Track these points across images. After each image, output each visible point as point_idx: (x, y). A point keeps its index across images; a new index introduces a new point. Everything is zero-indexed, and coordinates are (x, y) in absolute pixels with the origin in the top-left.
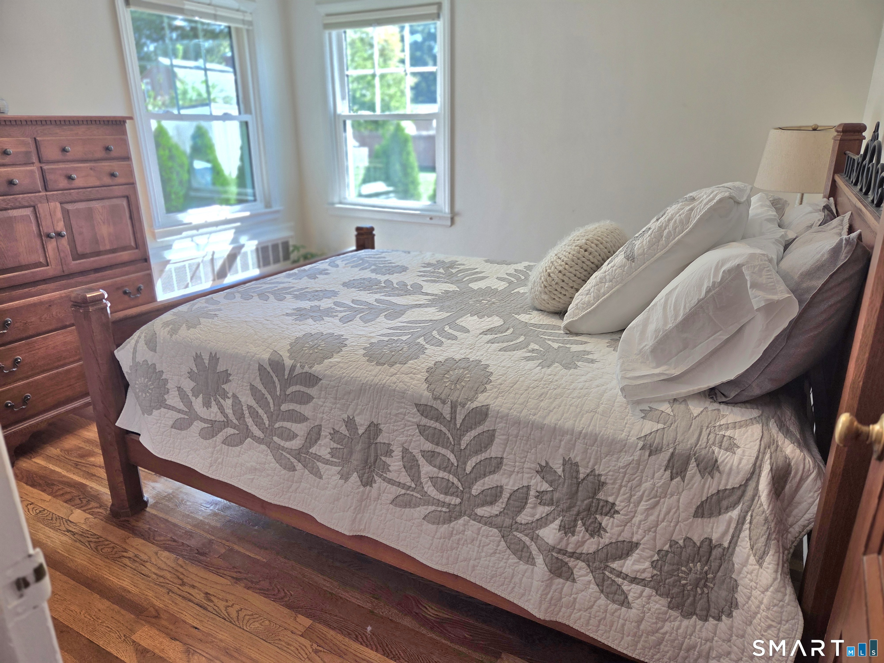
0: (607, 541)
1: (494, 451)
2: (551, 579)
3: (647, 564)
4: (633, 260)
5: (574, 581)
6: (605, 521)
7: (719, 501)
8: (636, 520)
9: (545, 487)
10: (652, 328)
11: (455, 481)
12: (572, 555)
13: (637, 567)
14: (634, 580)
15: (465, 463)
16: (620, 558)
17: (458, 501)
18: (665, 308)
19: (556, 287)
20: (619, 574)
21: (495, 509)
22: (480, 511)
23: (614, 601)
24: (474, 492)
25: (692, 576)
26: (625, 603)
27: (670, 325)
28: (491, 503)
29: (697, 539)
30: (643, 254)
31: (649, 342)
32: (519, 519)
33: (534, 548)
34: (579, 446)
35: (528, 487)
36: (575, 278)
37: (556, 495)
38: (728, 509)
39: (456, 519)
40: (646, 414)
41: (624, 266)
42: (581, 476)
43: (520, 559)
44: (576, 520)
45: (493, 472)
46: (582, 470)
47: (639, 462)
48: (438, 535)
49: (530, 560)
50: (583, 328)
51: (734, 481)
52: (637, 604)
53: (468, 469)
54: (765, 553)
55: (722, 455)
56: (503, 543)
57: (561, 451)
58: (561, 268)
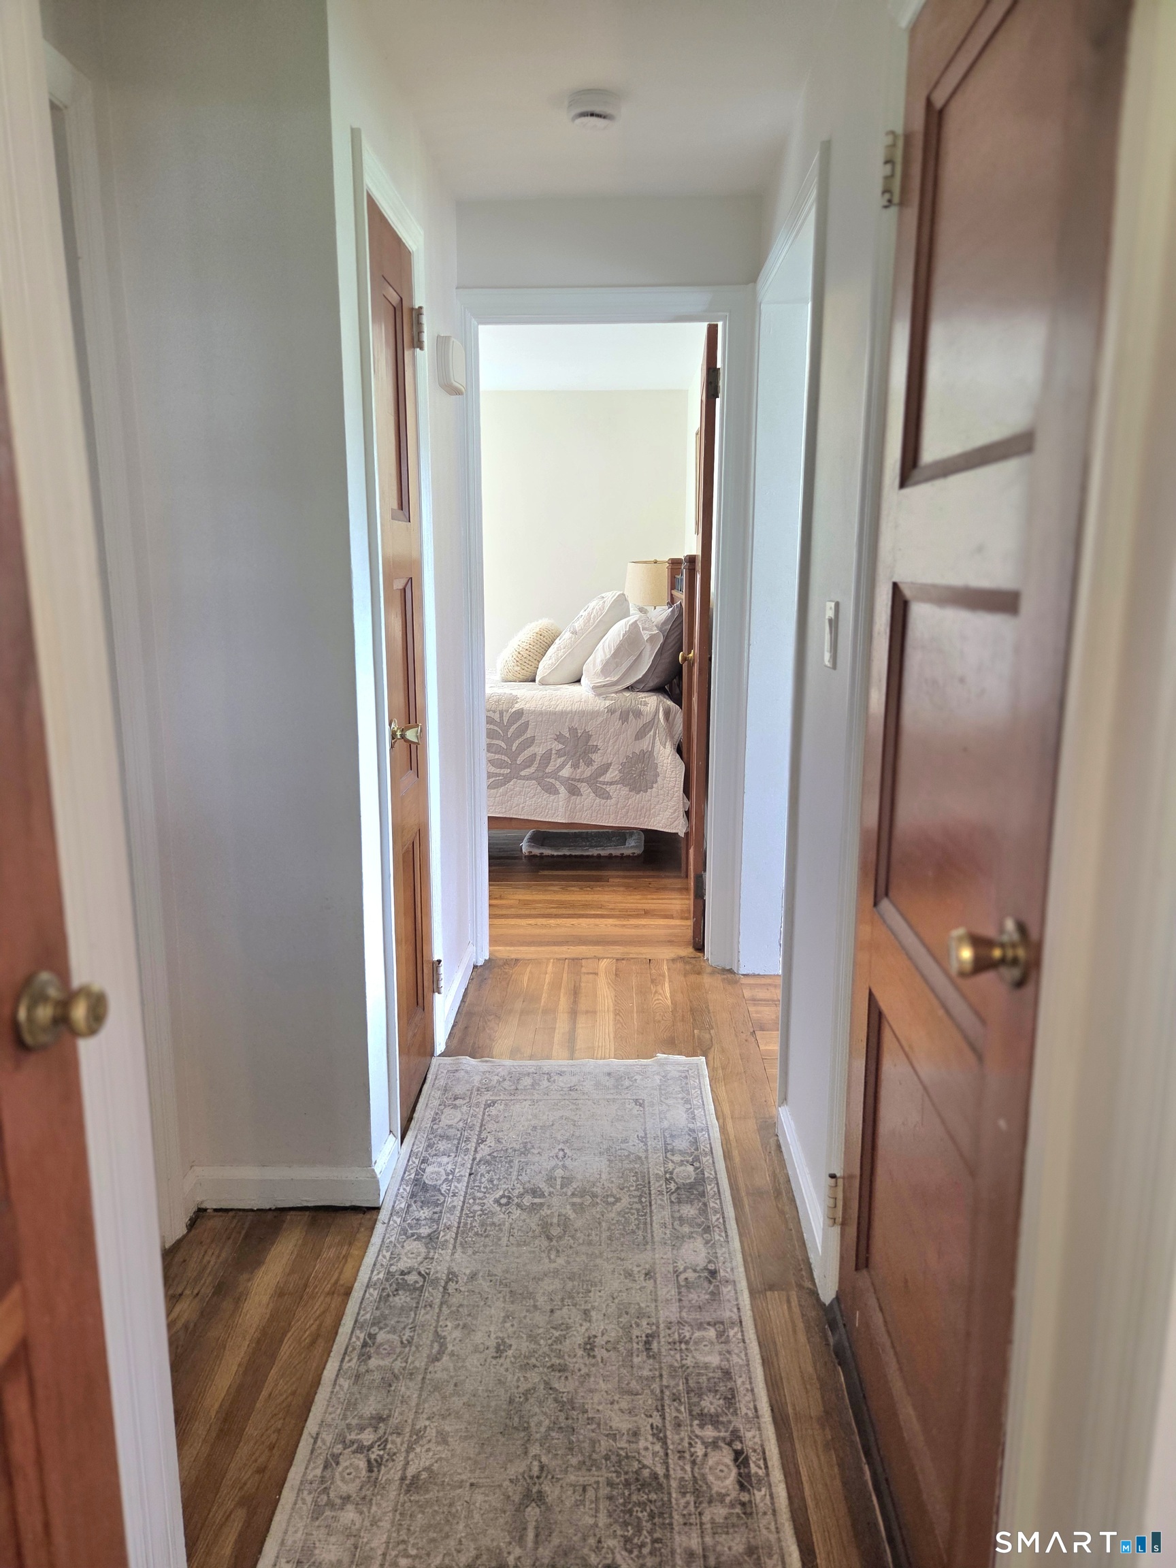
0: (596, 767)
1: (528, 734)
2: (569, 797)
3: (617, 772)
4: (576, 634)
5: (581, 795)
6: (594, 756)
7: (645, 730)
8: (609, 751)
9: (561, 746)
10: (598, 661)
11: (506, 759)
12: (579, 780)
13: (612, 776)
14: (611, 783)
15: (512, 746)
16: (603, 774)
17: (509, 770)
18: (603, 649)
19: (525, 660)
20: (604, 783)
21: (532, 769)
22: (523, 773)
23: (603, 799)
24: (518, 762)
25: (638, 771)
26: (609, 797)
27: (608, 656)
28: (529, 766)
29: (637, 752)
30: (582, 629)
31: (599, 667)
32: (547, 771)
33: (558, 784)
34: (576, 718)
35: (551, 750)
36: (536, 653)
37: (567, 749)
38: (648, 733)
39: (508, 782)
40: (605, 699)
41: (571, 638)
42: (579, 735)
43: (550, 794)
44: (579, 760)
45: (530, 746)
46: (579, 731)
47: (606, 719)
48: (498, 795)
49: (556, 792)
50: (551, 681)
51: (649, 719)
52: (615, 796)
53: (514, 748)
54: (666, 742)
55: (642, 708)
56: (539, 788)
57: (567, 724)
58: (527, 648)
